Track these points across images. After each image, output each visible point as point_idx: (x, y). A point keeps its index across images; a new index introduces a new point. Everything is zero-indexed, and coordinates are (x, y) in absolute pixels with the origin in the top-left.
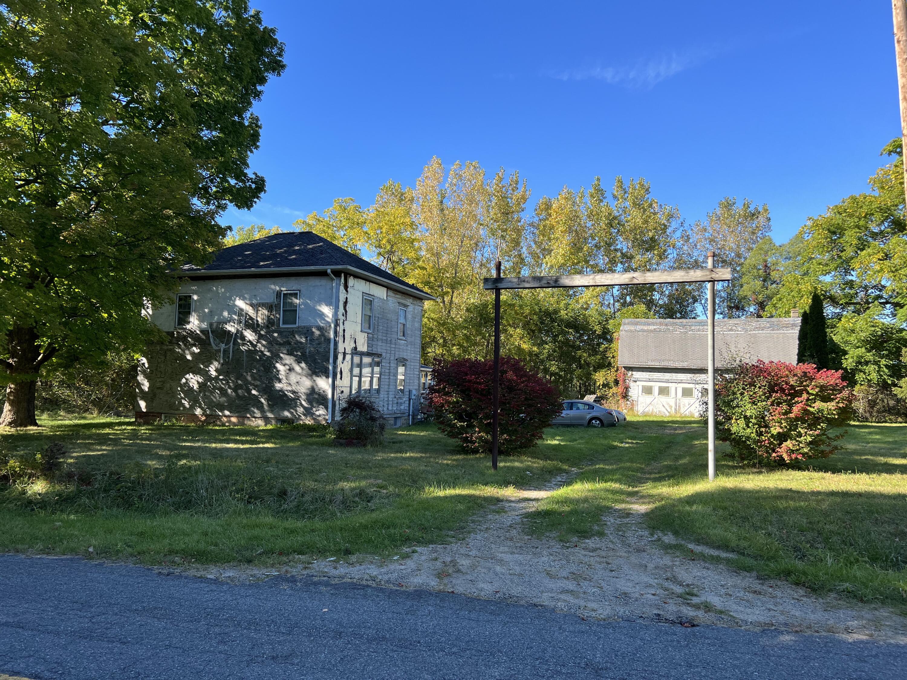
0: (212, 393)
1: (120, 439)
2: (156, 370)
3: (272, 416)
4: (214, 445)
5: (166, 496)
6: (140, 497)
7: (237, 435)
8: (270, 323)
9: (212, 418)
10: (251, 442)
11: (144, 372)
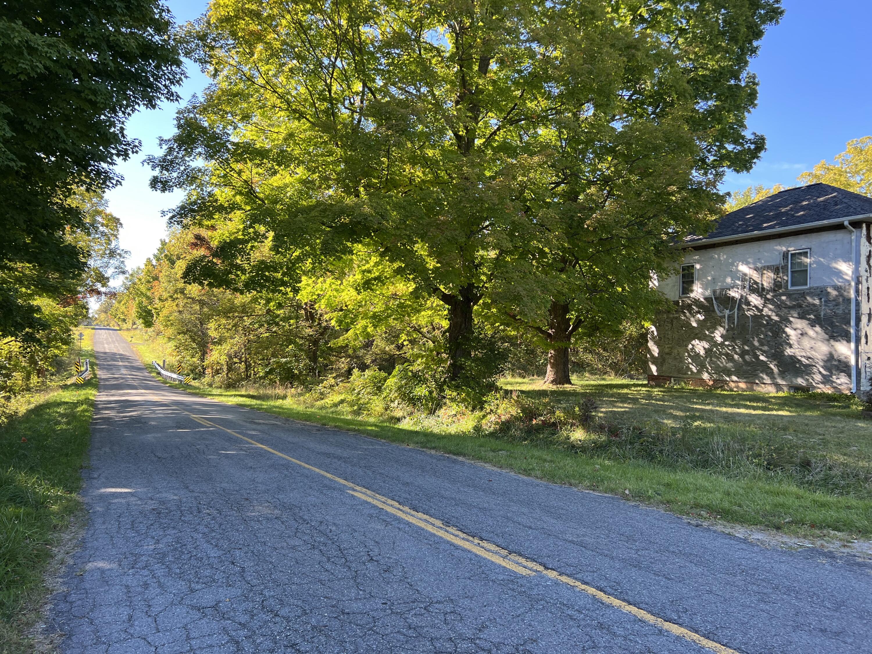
0: (718, 358)
1: (638, 399)
2: (664, 337)
3: (784, 383)
4: (724, 409)
5: (684, 454)
6: (661, 452)
7: (747, 400)
8: (777, 286)
9: (719, 383)
10: (764, 409)
11: (653, 338)
